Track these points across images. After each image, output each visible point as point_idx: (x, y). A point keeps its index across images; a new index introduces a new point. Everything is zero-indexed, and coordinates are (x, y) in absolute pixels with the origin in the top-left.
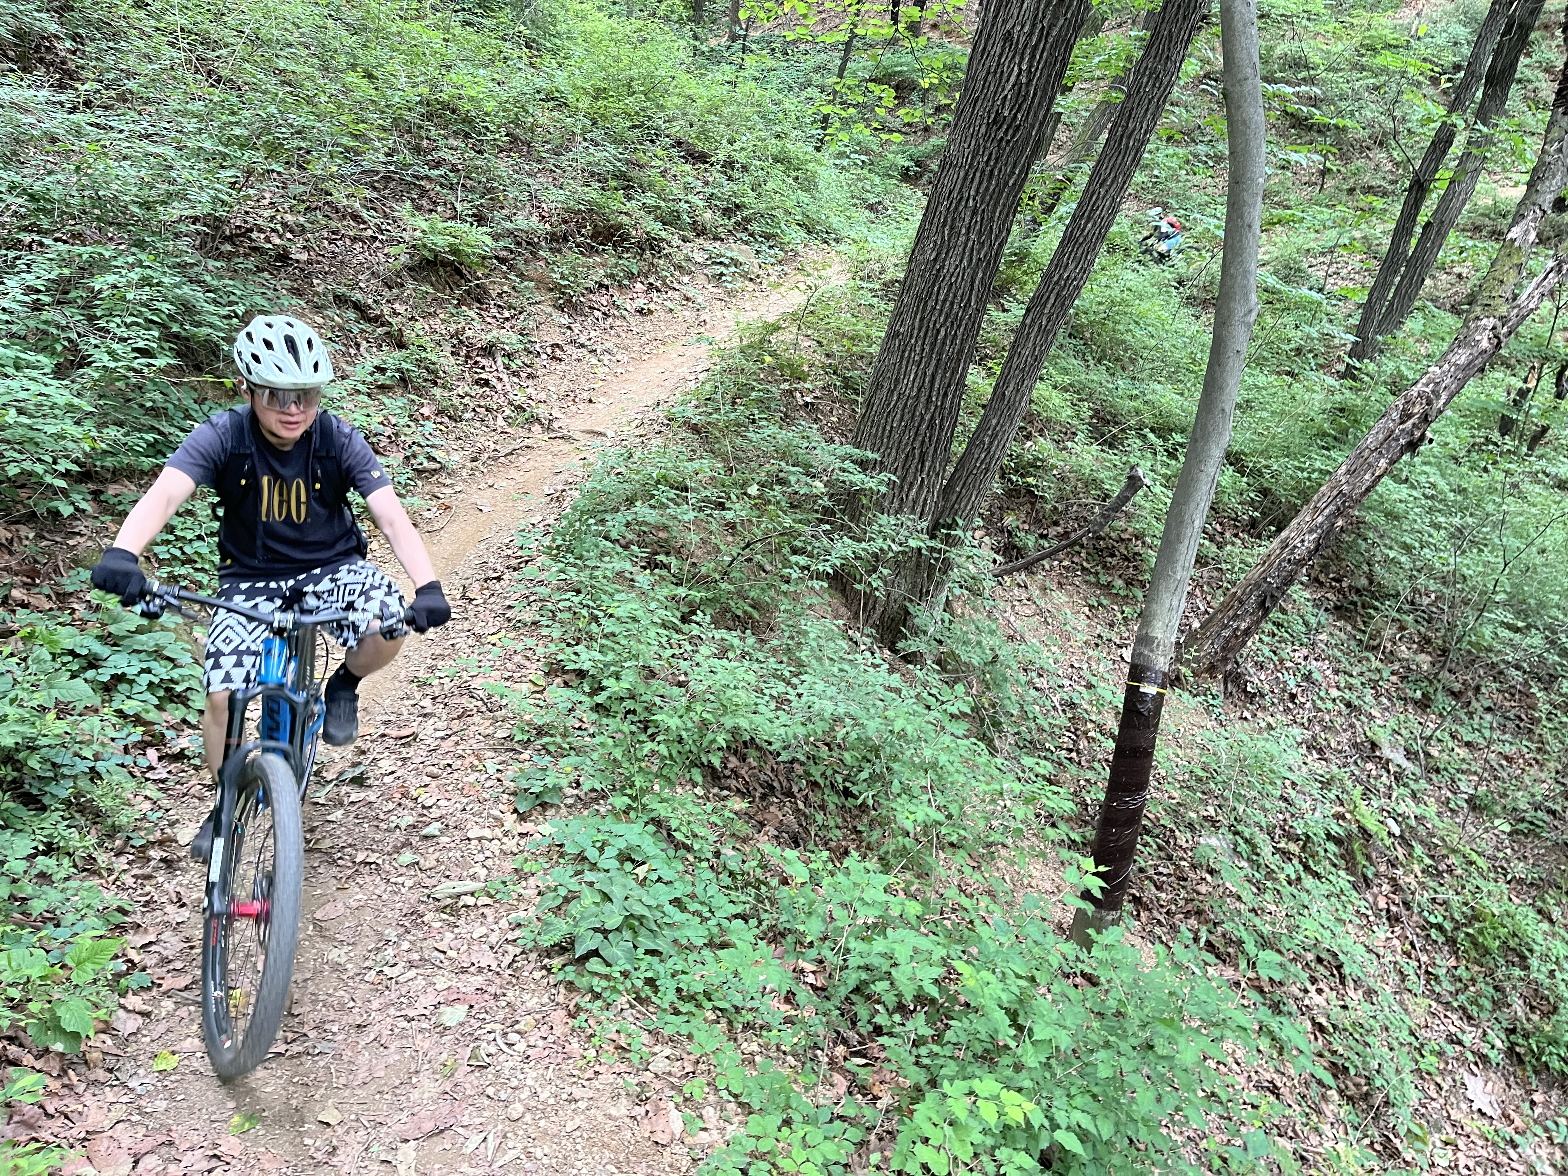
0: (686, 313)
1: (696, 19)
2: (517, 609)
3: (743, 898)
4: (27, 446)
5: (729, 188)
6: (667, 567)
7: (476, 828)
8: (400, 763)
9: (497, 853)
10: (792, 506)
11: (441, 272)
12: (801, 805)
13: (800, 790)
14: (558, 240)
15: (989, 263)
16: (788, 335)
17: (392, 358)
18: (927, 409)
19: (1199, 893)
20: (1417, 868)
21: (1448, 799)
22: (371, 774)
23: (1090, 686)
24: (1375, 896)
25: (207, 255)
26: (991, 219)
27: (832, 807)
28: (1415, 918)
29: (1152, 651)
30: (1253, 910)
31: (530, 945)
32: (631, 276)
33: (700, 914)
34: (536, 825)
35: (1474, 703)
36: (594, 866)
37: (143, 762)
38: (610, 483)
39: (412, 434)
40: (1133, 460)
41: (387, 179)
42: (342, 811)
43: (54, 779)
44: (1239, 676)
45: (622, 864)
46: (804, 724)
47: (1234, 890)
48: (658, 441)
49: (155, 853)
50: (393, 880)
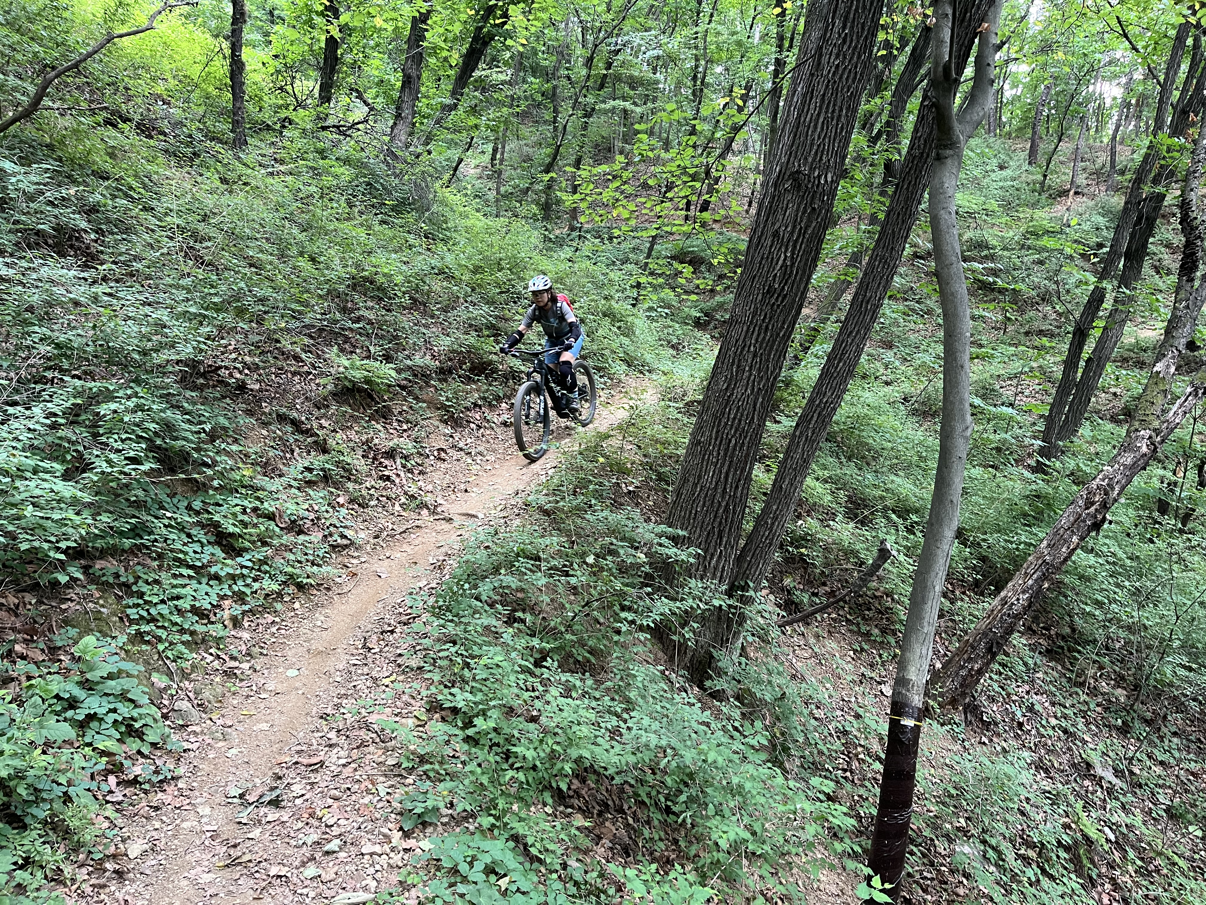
1: (546, 218)
2: (405, 657)
4: (37, 531)
6: (523, 621)
7: (369, 844)
8: (308, 787)
9: (385, 866)
10: (621, 572)
11: (357, 397)
12: (631, 821)
13: (630, 807)
14: (444, 373)
15: (767, 391)
16: (615, 442)
17: (318, 460)
18: (723, 497)
19: (958, 895)
20: (1130, 868)
21: (1150, 809)
22: (285, 797)
23: (858, 716)
24: (1100, 894)
25: (185, 388)
26: (768, 360)
27: (656, 823)
29: (908, 691)
32: (498, 399)
34: (418, 841)
35: (1163, 729)
36: (465, 880)
37: (105, 787)
38: (481, 555)
39: (331, 518)
40: (881, 536)
41: (321, 330)
42: (260, 830)
43: (35, 802)
44: (977, 707)
45: (487, 876)
46: (633, 753)
47: (986, 891)
48: (517, 522)
49: (109, 866)
50: (299, 891)
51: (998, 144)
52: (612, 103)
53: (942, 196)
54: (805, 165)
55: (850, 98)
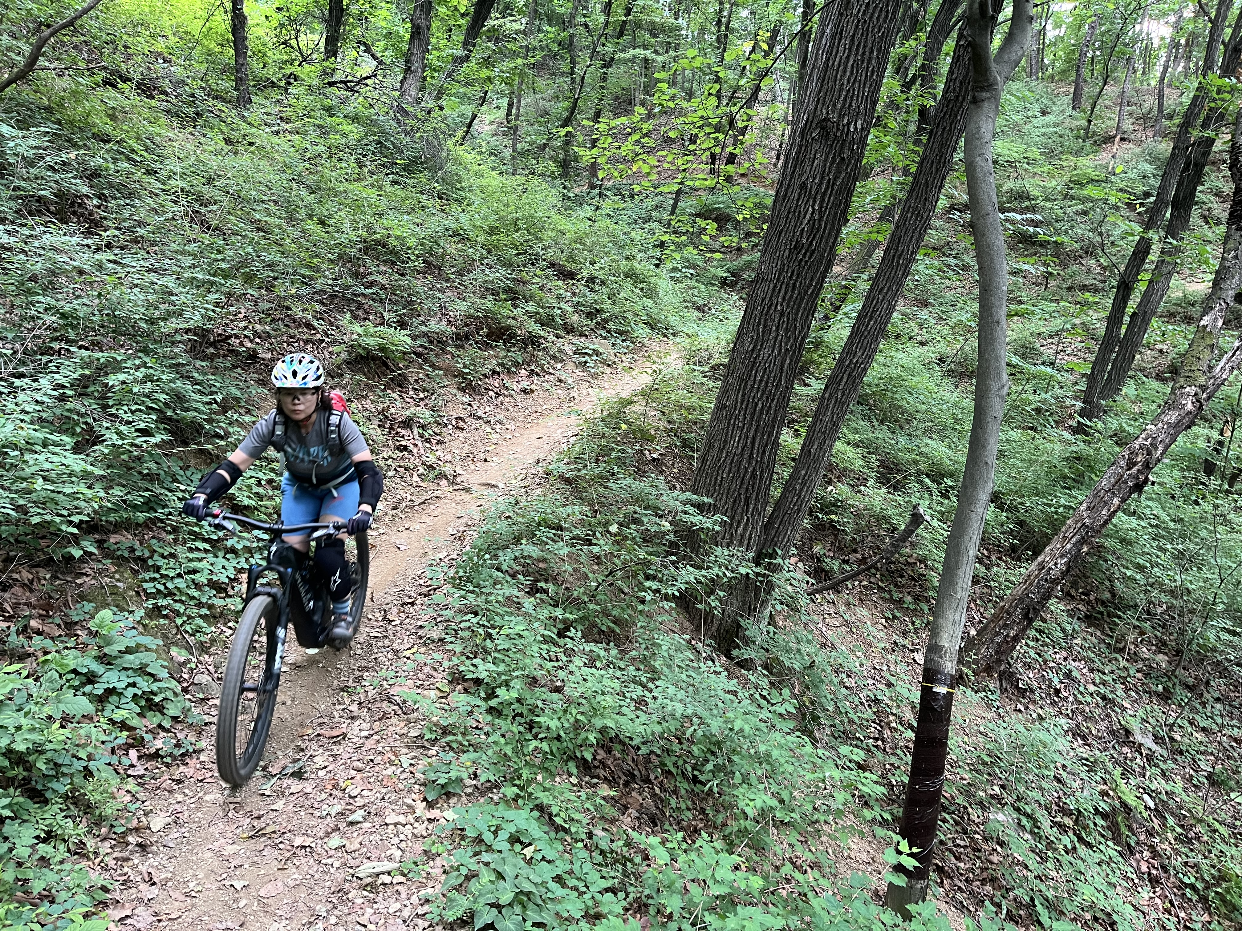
0: (560, 391)
1: (564, 175)
2: (426, 629)
3: (612, 874)
4: (48, 504)
5: (591, 297)
6: (546, 592)
7: (393, 814)
8: (331, 759)
9: (410, 836)
10: (645, 541)
11: (372, 365)
12: (657, 791)
13: (656, 777)
14: (461, 339)
15: (794, 352)
16: (638, 408)
18: (749, 463)
19: (992, 863)
20: (1169, 835)
21: (1191, 776)
22: (308, 769)
23: (889, 685)
24: (1138, 862)
25: (195, 358)
26: (795, 320)
27: (683, 792)
28: (1172, 879)
29: (941, 657)
30: (1038, 877)
31: (437, 919)
32: (517, 365)
33: (576, 889)
34: (442, 811)
35: (1206, 695)
36: (489, 849)
37: (126, 761)
38: (502, 526)
40: (914, 500)
41: (333, 296)
42: (284, 801)
43: (56, 776)
44: (1012, 674)
45: (512, 845)
46: (659, 723)
47: (1021, 859)
48: (539, 491)
49: (132, 839)
50: (324, 861)
51: (1039, 87)
52: (632, 52)
53: (978, 142)
54: (833, 112)
55: (881, 38)
